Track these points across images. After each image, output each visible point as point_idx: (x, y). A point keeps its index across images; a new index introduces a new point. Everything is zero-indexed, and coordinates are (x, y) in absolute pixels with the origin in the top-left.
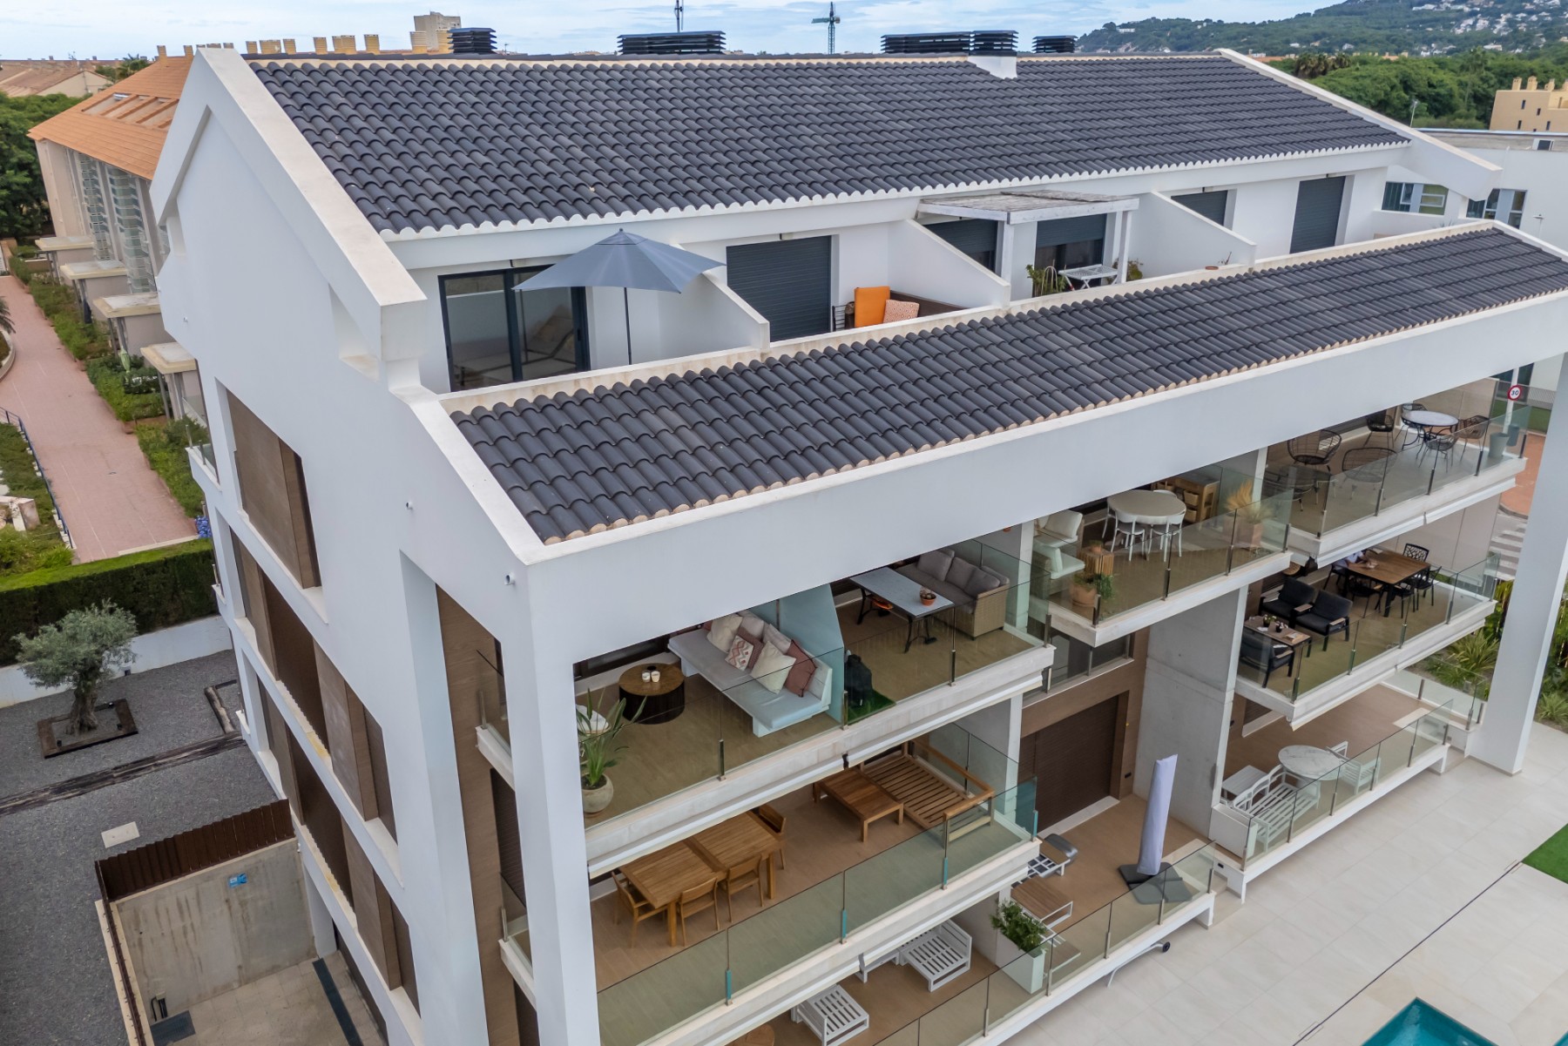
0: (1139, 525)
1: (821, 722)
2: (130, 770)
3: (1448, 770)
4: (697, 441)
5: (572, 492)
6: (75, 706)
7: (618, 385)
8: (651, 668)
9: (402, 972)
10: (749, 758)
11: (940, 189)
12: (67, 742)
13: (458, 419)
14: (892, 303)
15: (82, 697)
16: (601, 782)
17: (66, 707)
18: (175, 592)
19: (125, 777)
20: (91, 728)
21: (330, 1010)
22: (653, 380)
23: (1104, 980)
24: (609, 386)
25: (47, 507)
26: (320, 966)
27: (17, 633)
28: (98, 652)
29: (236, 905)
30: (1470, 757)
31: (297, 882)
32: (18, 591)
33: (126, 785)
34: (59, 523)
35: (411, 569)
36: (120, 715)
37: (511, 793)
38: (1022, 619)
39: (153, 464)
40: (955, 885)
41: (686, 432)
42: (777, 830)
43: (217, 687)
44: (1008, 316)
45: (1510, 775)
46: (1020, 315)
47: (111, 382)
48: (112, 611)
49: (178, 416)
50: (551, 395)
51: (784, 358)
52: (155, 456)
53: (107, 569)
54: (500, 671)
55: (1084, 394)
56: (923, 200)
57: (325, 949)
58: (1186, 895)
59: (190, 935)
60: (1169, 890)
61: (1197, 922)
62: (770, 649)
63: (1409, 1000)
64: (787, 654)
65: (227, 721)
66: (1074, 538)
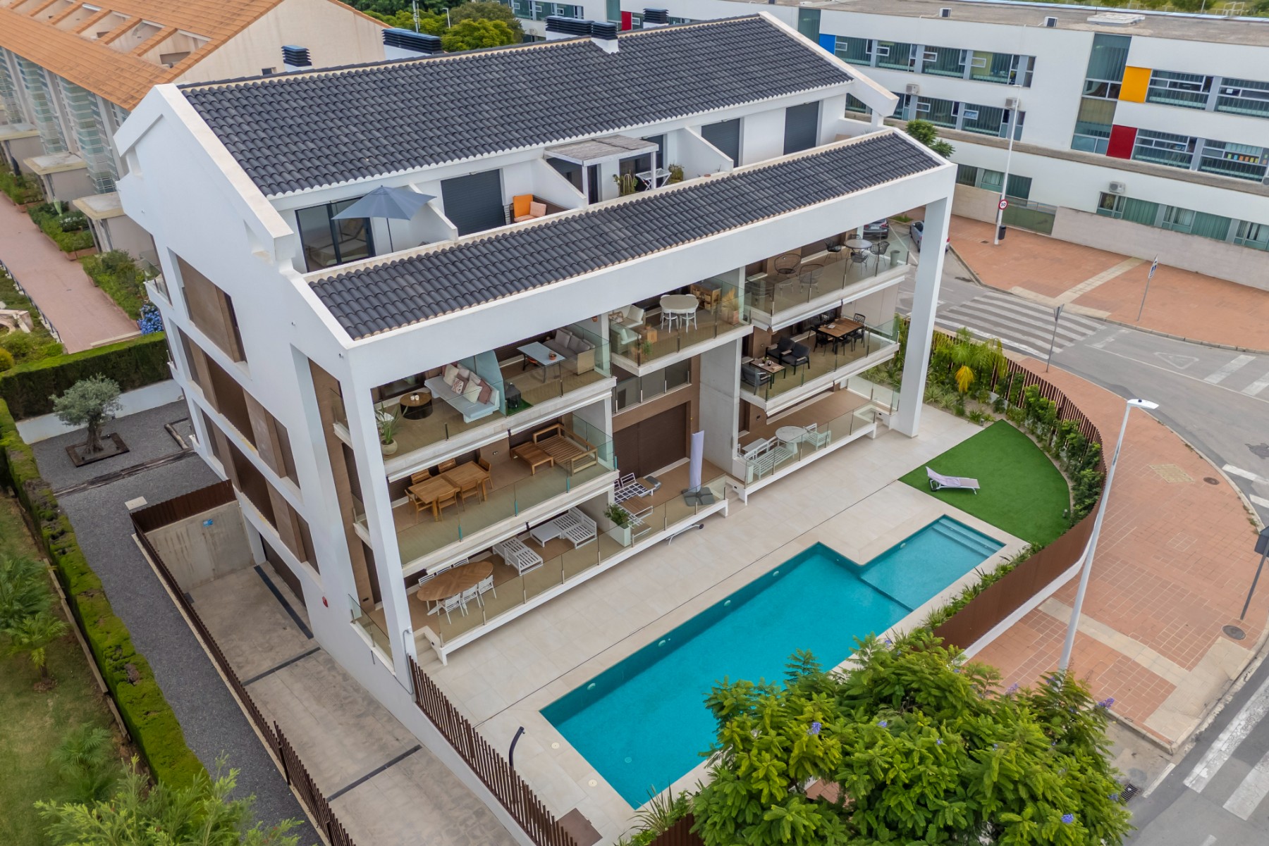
0: (673, 314)
1: (497, 415)
2: (133, 470)
3: (878, 437)
4: (421, 291)
5: (365, 317)
6: (90, 436)
7: (384, 264)
8: (415, 394)
9: (307, 552)
10: (460, 431)
11: (555, 142)
12: (88, 458)
13: (311, 284)
14: (534, 204)
15: (92, 430)
16: (391, 442)
17: (85, 438)
18: (137, 367)
19: (130, 474)
20: (101, 450)
21: (267, 588)
22: (402, 261)
23: (665, 541)
24: (380, 265)
25: (35, 314)
26: (258, 569)
27: (51, 394)
28: (100, 405)
29: (208, 536)
30: (893, 430)
31: (240, 524)
32: (42, 370)
33: (132, 478)
34: (47, 326)
35: (296, 351)
36: (116, 442)
37: (352, 451)
38: (607, 366)
39: (97, 284)
40: (574, 492)
41: (417, 286)
42: (487, 470)
43: (172, 424)
44: (587, 213)
45: (910, 438)
46: (593, 212)
47: (51, 223)
48: (103, 380)
49: (106, 249)
50: (353, 271)
51: (466, 244)
52: (100, 278)
53: (94, 355)
54: (341, 396)
55: (616, 256)
56: (547, 149)
57: (260, 559)
58: (712, 500)
59: (185, 552)
60: (704, 498)
61: (718, 514)
62: (471, 383)
63: (814, 542)
64: (479, 385)
65: (182, 443)
66: (640, 322)
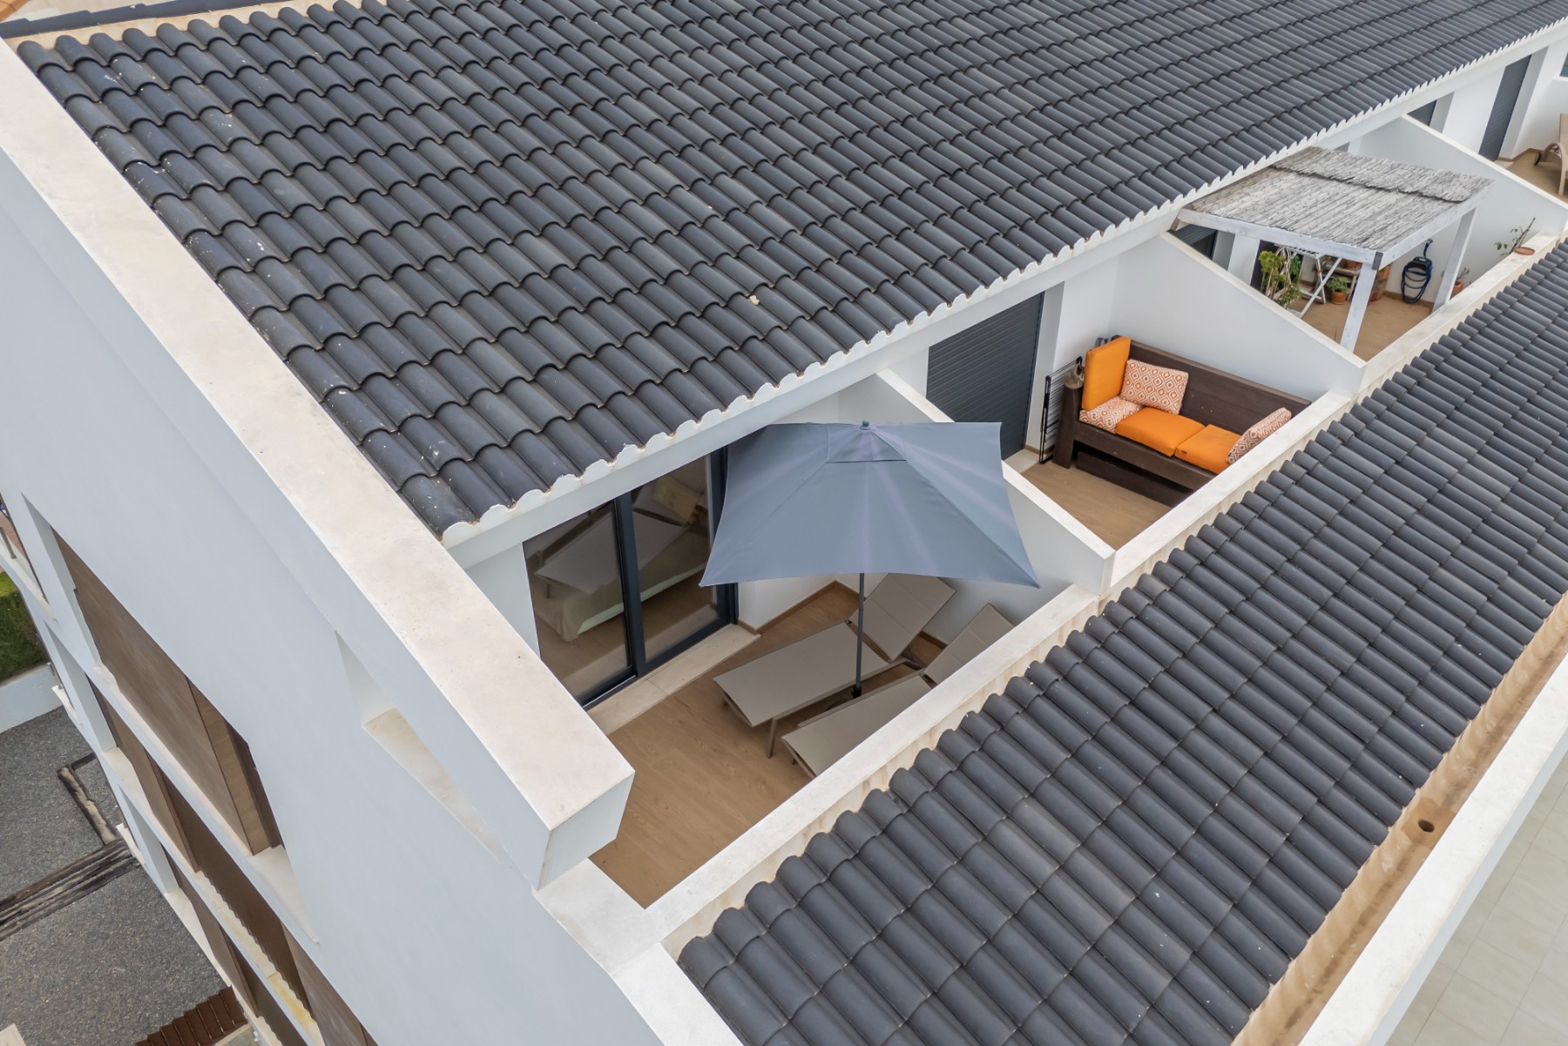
43: (74, 766)
65: (102, 825)
